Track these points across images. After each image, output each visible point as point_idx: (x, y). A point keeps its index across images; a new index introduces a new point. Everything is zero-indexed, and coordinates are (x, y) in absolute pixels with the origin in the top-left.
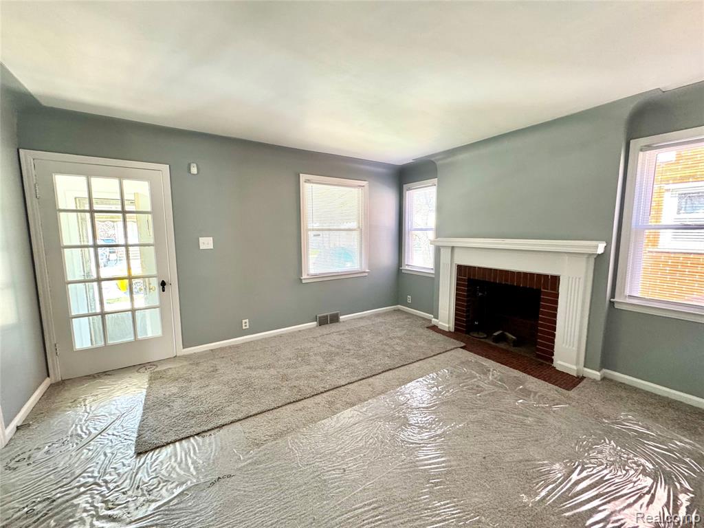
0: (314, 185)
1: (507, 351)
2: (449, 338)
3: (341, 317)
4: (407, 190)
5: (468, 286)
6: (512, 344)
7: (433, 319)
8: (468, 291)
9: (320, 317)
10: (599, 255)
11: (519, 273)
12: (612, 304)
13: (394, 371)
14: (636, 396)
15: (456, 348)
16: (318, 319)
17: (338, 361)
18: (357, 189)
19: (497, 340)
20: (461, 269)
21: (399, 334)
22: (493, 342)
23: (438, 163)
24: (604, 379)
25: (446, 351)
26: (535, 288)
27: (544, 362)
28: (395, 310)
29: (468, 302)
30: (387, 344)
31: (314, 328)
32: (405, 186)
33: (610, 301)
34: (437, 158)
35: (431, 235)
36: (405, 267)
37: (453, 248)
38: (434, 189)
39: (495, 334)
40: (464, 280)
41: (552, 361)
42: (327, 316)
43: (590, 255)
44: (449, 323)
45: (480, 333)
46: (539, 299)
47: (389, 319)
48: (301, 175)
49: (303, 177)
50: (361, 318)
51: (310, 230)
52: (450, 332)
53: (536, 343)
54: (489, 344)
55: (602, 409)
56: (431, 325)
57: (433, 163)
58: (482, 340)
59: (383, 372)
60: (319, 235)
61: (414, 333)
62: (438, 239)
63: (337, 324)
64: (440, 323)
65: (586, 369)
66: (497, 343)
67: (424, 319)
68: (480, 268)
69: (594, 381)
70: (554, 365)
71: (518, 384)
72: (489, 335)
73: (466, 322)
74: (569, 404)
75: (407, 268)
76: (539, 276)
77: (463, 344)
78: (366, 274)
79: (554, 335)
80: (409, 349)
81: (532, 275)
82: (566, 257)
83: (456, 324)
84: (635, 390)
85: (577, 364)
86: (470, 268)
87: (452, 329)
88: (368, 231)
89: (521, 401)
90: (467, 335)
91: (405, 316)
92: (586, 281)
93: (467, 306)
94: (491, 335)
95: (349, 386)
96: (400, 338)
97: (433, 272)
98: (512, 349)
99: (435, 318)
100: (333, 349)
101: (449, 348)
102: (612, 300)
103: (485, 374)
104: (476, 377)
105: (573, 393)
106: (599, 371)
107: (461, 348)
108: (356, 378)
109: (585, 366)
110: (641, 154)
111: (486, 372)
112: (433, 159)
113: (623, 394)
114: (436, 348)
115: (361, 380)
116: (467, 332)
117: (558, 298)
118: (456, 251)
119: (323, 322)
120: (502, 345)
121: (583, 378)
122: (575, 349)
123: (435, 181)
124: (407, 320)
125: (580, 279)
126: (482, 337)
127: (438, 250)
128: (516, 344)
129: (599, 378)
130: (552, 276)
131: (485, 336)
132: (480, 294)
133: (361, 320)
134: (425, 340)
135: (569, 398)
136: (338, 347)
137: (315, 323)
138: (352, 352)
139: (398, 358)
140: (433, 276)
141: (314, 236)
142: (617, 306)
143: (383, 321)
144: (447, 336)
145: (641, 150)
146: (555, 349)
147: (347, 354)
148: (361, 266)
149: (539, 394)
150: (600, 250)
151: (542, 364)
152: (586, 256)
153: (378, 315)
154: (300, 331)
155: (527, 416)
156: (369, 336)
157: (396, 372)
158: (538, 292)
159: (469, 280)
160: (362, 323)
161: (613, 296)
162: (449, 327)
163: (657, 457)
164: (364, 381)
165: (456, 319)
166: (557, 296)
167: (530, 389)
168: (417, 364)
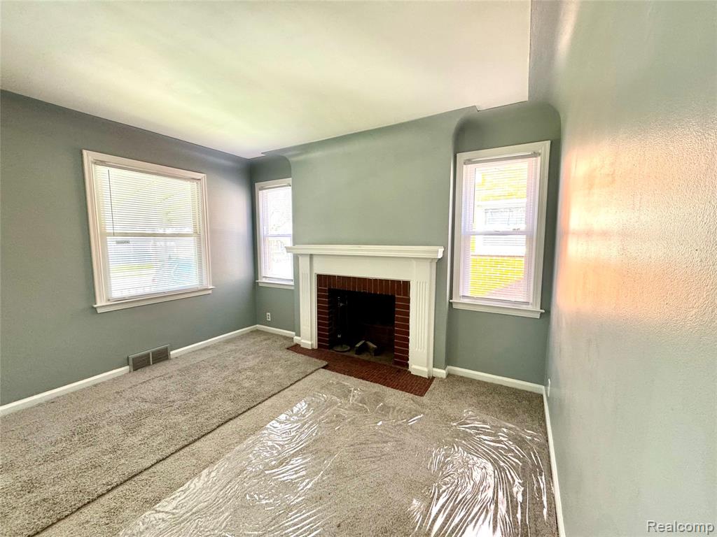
0: (112, 170)
1: (369, 362)
2: (311, 358)
3: (172, 353)
4: (260, 190)
5: (328, 297)
6: (373, 354)
7: (295, 337)
8: (329, 303)
9: (133, 359)
10: (439, 259)
11: (376, 280)
12: (451, 304)
13: (235, 420)
14: (472, 388)
15: (317, 370)
16: (131, 362)
17: (150, 424)
18: (189, 182)
19: (359, 351)
20: (322, 279)
21: (251, 364)
22: (356, 354)
23: (292, 160)
24: (449, 375)
25: (306, 376)
26: (390, 294)
27: (402, 368)
28: (252, 332)
29: (329, 314)
30: (232, 381)
31: (124, 376)
32: (258, 185)
33: (450, 302)
34: (290, 153)
35: (288, 242)
36: (261, 280)
37: (311, 256)
38: (289, 189)
39: (358, 345)
40: (325, 291)
41: (407, 365)
42: (149, 354)
43: (432, 259)
44: (311, 341)
45: (344, 346)
46: (394, 306)
47: (242, 344)
48: (85, 152)
49: (88, 156)
50: (205, 349)
51: (109, 234)
52: (313, 350)
53: (394, 350)
54: (353, 358)
55: (449, 411)
56: (293, 344)
57: (285, 159)
58: (345, 354)
59: (218, 426)
60: (128, 242)
61: (270, 359)
62: (296, 246)
63: (167, 362)
64: (302, 341)
65: (435, 370)
66: (358, 354)
67: (286, 338)
68: (339, 277)
69: (441, 380)
70: (410, 369)
71: (377, 402)
72: (352, 346)
73: (329, 336)
74: (423, 413)
75: (264, 280)
76: (393, 282)
77: (325, 363)
78: (210, 292)
79: (408, 340)
80: (261, 383)
81: (387, 281)
82: (414, 262)
83: (319, 340)
84: (471, 381)
85: (427, 366)
86: (329, 277)
87: (315, 346)
88: (209, 237)
89: (380, 423)
90: (331, 351)
91: (263, 337)
92: (430, 284)
93: (329, 319)
94: (354, 347)
95: (159, 467)
96: (252, 369)
97: (292, 283)
98: (373, 359)
99: (296, 335)
100: (147, 406)
101: (309, 371)
102: (451, 301)
103: (346, 396)
104: (336, 403)
105: (425, 399)
106: (445, 369)
107: (324, 368)
108: (172, 449)
109: (434, 367)
110: (465, 166)
111: (346, 394)
112: (285, 155)
113: (463, 388)
114: (295, 374)
115: (181, 449)
116: (330, 347)
117: (409, 303)
118: (315, 259)
119: (140, 364)
120: (364, 357)
121: (433, 378)
122: (425, 351)
123: (289, 180)
124: (264, 343)
125: (426, 283)
126: (346, 350)
127: (296, 258)
128: (377, 353)
129: (444, 376)
130: (403, 282)
131: (349, 348)
132: (341, 305)
133: (203, 351)
134: (282, 366)
135: (423, 406)
136: (156, 401)
137: (125, 369)
138: (176, 406)
139: (243, 398)
140: (293, 288)
141: (118, 242)
142: (454, 306)
143: (234, 348)
144: (309, 356)
145: (465, 164)
146: (410, 354)
147: (168, 410)
148: (201, 281)
149: (397, 408)
150: (440, 256)
151: (399, 371)
152: (429, 261)
153: (228, 341)
154: (95, 386)
155: (386, 442)
156: (209, 373)
157: (238, 421)
158: (392, 298)
159: (330, 290)
160: (205, 356)
161: (451, 298)
162: (312, 345)
163: (493, 453)
164: (187, 449)
165: (319, 335)
166: (408, 300)
167: (390, 405)
168: (268, 403)
